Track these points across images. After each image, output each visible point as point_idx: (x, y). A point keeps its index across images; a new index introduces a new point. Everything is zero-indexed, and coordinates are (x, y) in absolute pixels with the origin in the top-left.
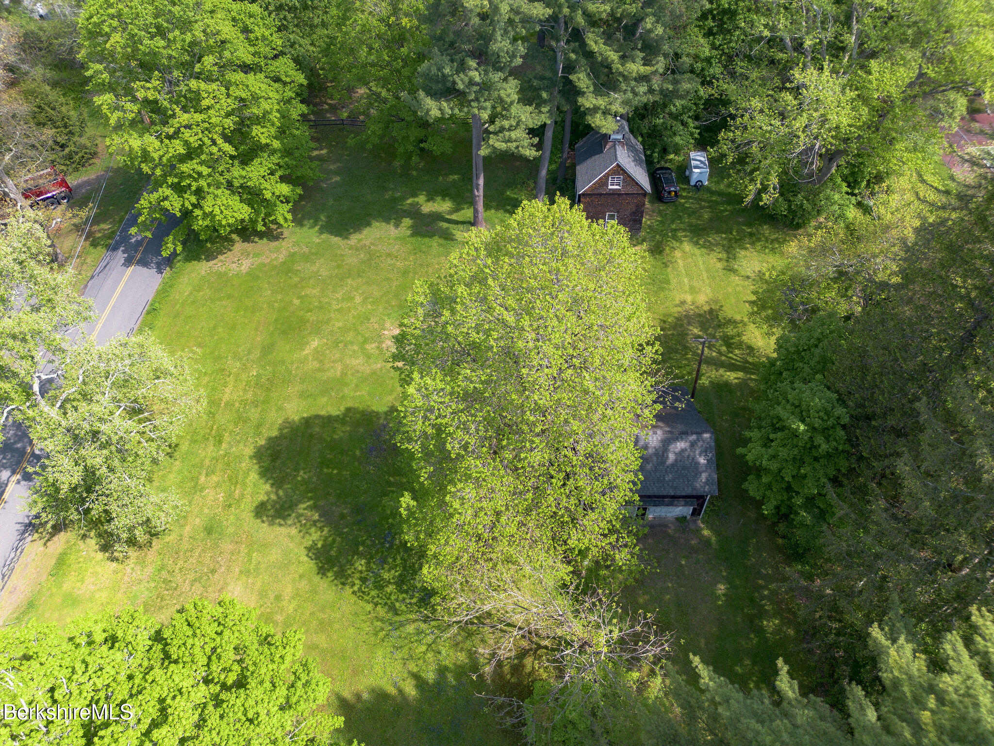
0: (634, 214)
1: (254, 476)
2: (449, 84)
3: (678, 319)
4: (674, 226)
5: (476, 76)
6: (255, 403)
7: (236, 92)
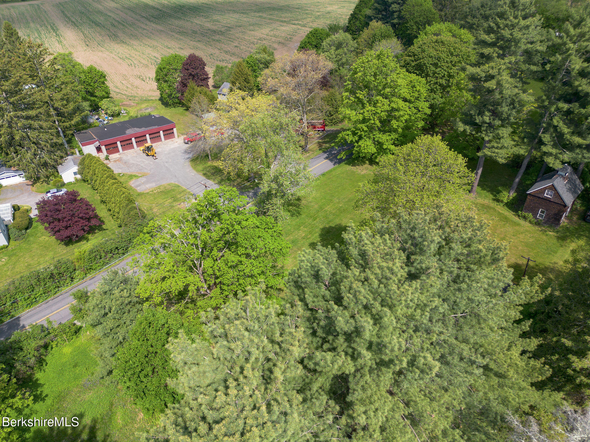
0: (555, 214)
1: (317, 234)
2: (473, 120)
3: (546, 267)
4: (582, 233)
5: (487, 119)
6: (334, 214)
7: (393, 105)
